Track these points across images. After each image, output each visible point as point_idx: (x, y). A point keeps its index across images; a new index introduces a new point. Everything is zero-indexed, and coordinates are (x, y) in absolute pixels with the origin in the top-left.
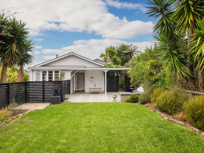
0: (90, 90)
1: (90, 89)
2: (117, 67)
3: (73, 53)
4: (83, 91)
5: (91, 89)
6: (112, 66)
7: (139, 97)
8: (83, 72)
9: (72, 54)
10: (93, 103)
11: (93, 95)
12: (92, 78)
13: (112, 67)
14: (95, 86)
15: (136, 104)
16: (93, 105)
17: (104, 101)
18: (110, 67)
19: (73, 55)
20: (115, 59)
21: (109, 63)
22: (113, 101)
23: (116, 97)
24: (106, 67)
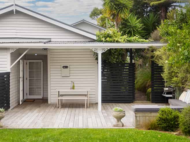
0: (60, 98)
1: (59, 96)
2: (129, 41)
3: (16, 5)
4: (44, 101)
5: (62, 95)
6: (116, 39)
7: (181, 115)
8: (44, 53)
9: (14, 8)
10: (61, 129)
11: (66, 110)
12: (66, 67)
13: (117, 42)
14: (73, 88)
15: (172, 133)
16: (61, 134)
17: (91, 126)
18: (111, 42)
19: (17, 11)
20: (127, 21)
21: (110, 31)
22: (114, 126)
23: (123, 116)
24: (101, 41)
